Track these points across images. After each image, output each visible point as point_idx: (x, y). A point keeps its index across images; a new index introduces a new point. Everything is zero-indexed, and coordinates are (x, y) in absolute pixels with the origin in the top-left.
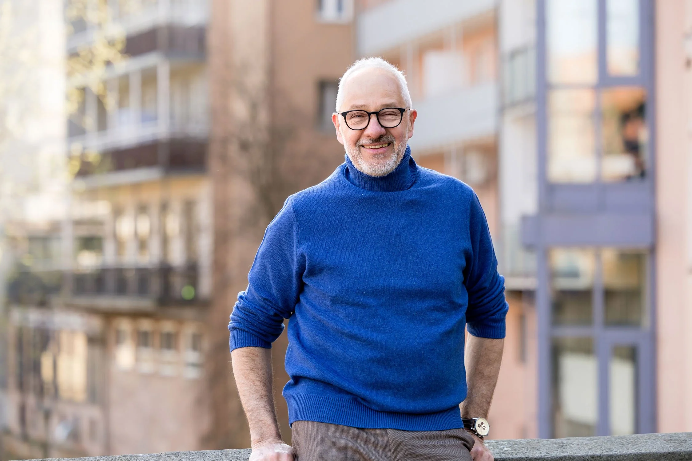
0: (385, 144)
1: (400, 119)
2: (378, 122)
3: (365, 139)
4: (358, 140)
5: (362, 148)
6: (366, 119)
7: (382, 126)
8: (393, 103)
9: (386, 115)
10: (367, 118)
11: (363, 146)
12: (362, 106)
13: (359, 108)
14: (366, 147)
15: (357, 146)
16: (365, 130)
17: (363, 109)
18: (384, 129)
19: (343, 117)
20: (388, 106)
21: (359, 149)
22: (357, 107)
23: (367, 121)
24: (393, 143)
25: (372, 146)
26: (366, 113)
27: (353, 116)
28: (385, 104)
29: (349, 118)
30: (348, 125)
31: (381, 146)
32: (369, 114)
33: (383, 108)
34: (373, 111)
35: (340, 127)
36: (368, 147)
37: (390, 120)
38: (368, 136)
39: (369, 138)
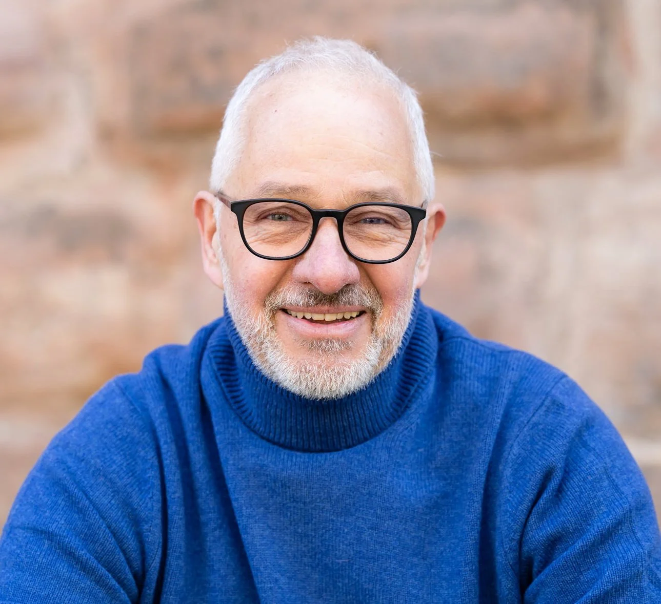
0: (351, 312)
1: (407, 242)
2: (340, 243)
3: (295, 288)
4: (273, 289)
5: (281, 316)
6: (305, 230)
7: (351, 256)
8: (390, 190)
9: (365, 221)
10: (304, 226)
11: (285, 311)
12: (296, 189)
13: (287, 193)
14: (293, 313)
15: (268, 309)
16: (296, 263)
17: (299, 197)
18: (357, 264)
19: (234, 216)
20: (374, 198)
21: (273, 318)
22: (282, 190)
23: (305, 237)
24: (373, 312)
25: (312, 312)
26: (305, 211)
27: (262, 216)
28: (367, 190)
29: (252, 220)
30: (248, 241)
31: (340, 316)
32: (317, 216)
33: (360, 201)
34: (328, 206)
35: (216, 237)
36: (300, 315)
37: (376, 240)
38: (305, 283)
39: (307, 288)
